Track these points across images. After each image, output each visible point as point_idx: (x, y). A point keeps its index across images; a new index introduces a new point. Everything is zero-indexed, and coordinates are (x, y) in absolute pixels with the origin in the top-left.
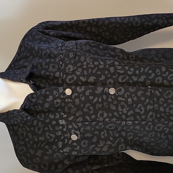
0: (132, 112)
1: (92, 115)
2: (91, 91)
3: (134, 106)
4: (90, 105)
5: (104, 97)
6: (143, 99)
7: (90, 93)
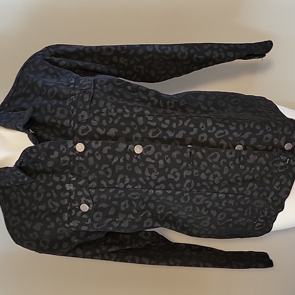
0: (162, 178)
1: (110, 179)
2: (110, 147)
3: (167, 170)
4: (107, 166)
5: (128, 156)
6: (179, 161)
7: (108, 150)
